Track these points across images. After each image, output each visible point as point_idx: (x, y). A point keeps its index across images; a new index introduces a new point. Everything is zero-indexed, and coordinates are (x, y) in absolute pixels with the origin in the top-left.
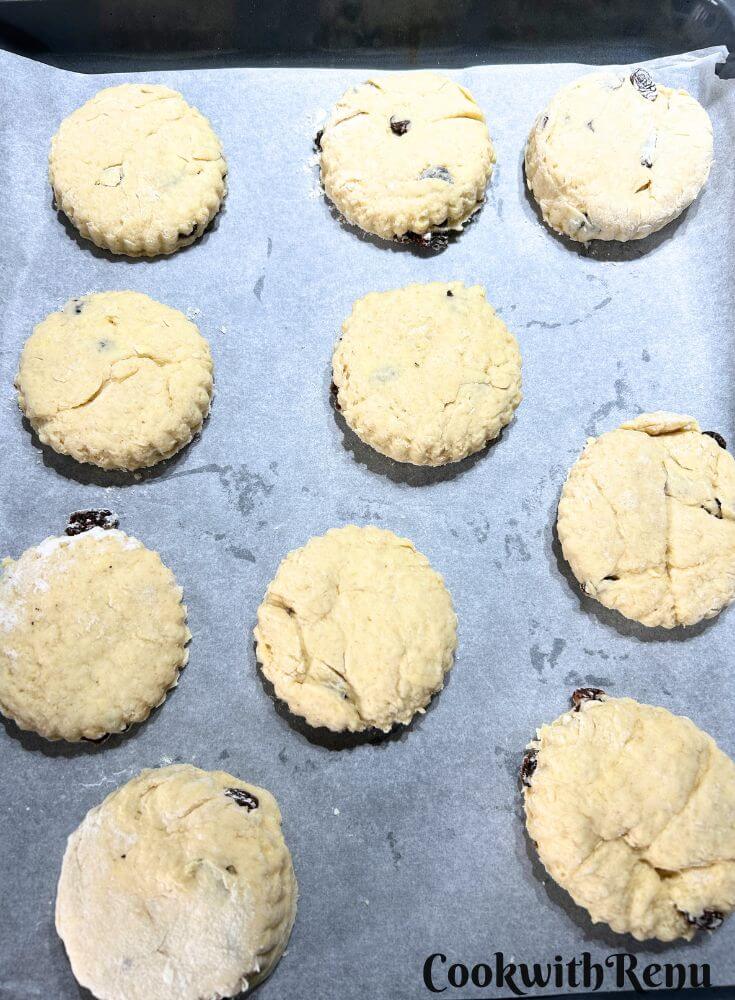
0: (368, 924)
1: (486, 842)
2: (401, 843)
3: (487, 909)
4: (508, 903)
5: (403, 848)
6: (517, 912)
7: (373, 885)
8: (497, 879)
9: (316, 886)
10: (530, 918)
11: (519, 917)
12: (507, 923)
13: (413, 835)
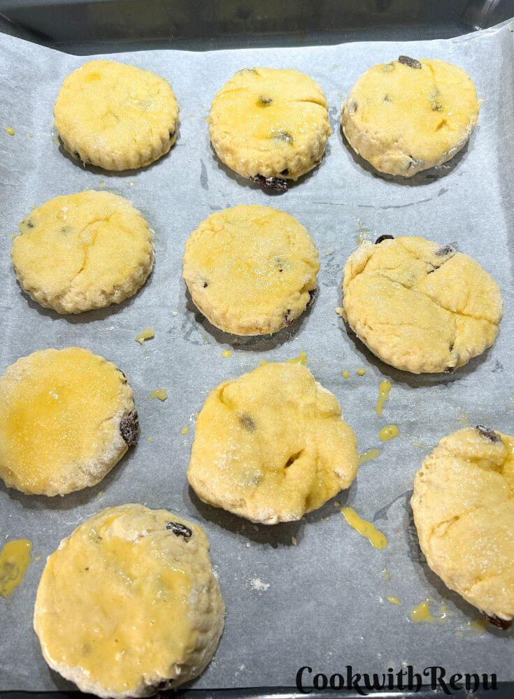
0: (271, 628)
1: (360, 568)
2: (296, 568)
3: (361, 618)
4: (377, 614)
5: (297, 572)
6: (384, 621)
7: (275, 599)
8: (368, 596)
9: (233, 600)
10: (395, 626)
11: (385, 625)
12: (375, 629)
13: (305, 563)
